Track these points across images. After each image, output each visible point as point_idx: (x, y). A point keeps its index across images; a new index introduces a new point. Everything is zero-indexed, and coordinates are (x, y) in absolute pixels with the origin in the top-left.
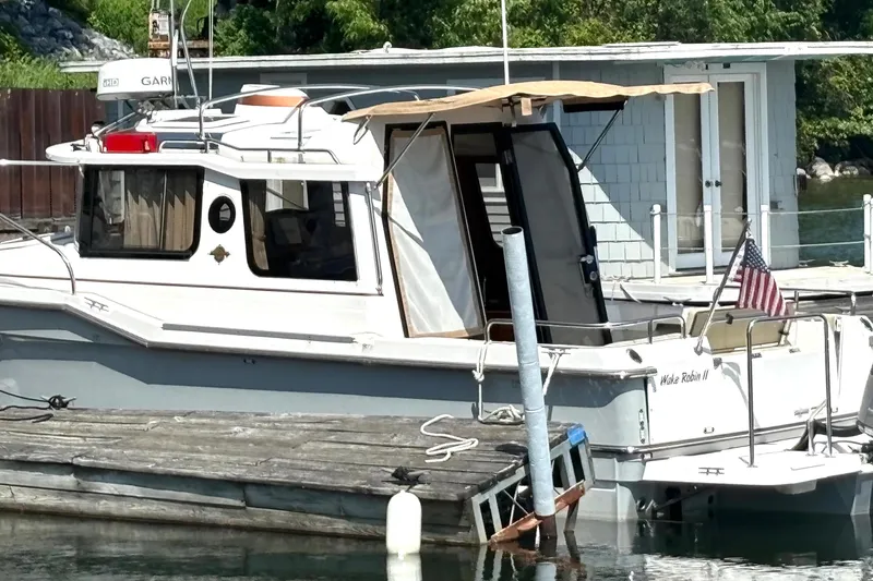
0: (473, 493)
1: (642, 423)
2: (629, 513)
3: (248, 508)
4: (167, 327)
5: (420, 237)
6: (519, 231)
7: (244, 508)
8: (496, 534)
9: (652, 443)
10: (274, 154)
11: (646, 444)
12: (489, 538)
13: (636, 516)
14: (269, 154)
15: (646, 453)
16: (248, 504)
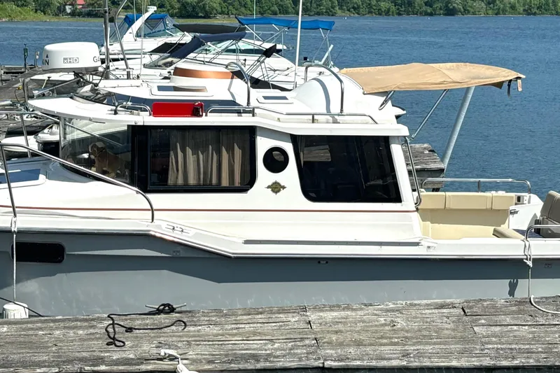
4: (247, 242)
10: (317, 117)
14: (313, 117)
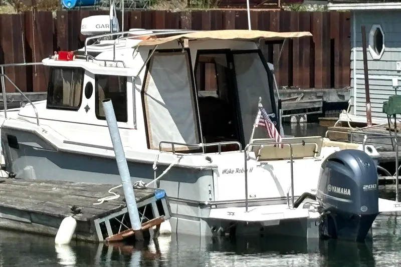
0: (95, 218)
1: (210, 191)
2: (206, 233)
3: (33, 223)
4: (65, 142)
5: (164, 103)
6: (109, 100)
7: (30, 223)
8: (109, 237)
9: (216, 200)
10: (107, 62)
11: (213, 200)
12: (104, 238)
13: (211, 234)
14: (105, 63)
15: (213, 205)
16: (32, 222)
